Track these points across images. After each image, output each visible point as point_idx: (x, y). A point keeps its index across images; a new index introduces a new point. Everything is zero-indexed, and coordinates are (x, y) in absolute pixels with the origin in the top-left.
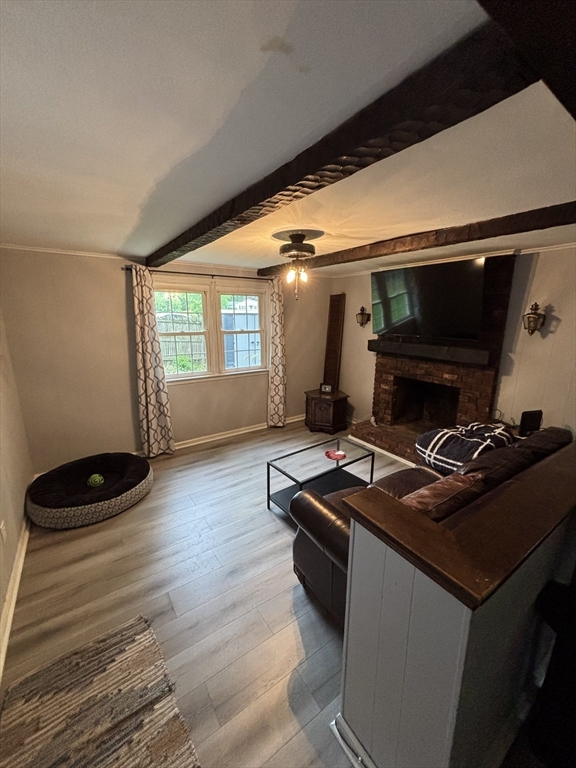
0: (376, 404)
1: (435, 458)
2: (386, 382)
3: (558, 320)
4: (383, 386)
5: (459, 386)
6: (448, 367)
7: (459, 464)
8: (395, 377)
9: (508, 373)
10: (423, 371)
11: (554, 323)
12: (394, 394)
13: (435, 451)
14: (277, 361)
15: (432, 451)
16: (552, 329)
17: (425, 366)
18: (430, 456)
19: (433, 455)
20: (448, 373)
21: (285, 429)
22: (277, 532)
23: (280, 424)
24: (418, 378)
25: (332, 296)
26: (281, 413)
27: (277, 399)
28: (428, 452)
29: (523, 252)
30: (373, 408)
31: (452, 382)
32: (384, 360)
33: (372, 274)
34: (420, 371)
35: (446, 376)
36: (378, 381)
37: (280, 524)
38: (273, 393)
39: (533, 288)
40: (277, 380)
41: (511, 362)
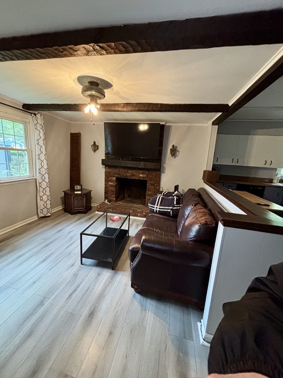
0: (106, 193)
1: (159, 208)
2: (111, 181)
3: (179, 151)
4: (110, 183)
5: (146, 179)
6: (142, 172)
7: (170, 208)
8: (116, 178)
9: (164, 173)
10: (130, 174)
11: (178, 153)
12: (116, 186)
13: (159, 205)
14: (43, 171)
15: (157, 205)
16: (177, 155)
17: (131, 172)
18: (157, 208)
19: (158, 207)
20: (142, 174)
21: (51, 217)
22: (99, 274)
23: (49, 214)
24: (128, 178)
25: (71, 134)
26: (49, 206)
27: (45, 198)
28: (156, 206)
29: (167, 124)
30: (105, 195)
31: (143, 177)
32: (109, 170)
33: (104, 123)
34: (129, 174)
35: (141, 175)
36: (107, 181)
37: (97, 270)
38: (42, 194)
39: (171, 139)
40: (44, 185)
41: (165, 168)
